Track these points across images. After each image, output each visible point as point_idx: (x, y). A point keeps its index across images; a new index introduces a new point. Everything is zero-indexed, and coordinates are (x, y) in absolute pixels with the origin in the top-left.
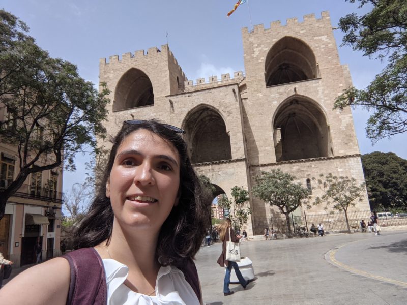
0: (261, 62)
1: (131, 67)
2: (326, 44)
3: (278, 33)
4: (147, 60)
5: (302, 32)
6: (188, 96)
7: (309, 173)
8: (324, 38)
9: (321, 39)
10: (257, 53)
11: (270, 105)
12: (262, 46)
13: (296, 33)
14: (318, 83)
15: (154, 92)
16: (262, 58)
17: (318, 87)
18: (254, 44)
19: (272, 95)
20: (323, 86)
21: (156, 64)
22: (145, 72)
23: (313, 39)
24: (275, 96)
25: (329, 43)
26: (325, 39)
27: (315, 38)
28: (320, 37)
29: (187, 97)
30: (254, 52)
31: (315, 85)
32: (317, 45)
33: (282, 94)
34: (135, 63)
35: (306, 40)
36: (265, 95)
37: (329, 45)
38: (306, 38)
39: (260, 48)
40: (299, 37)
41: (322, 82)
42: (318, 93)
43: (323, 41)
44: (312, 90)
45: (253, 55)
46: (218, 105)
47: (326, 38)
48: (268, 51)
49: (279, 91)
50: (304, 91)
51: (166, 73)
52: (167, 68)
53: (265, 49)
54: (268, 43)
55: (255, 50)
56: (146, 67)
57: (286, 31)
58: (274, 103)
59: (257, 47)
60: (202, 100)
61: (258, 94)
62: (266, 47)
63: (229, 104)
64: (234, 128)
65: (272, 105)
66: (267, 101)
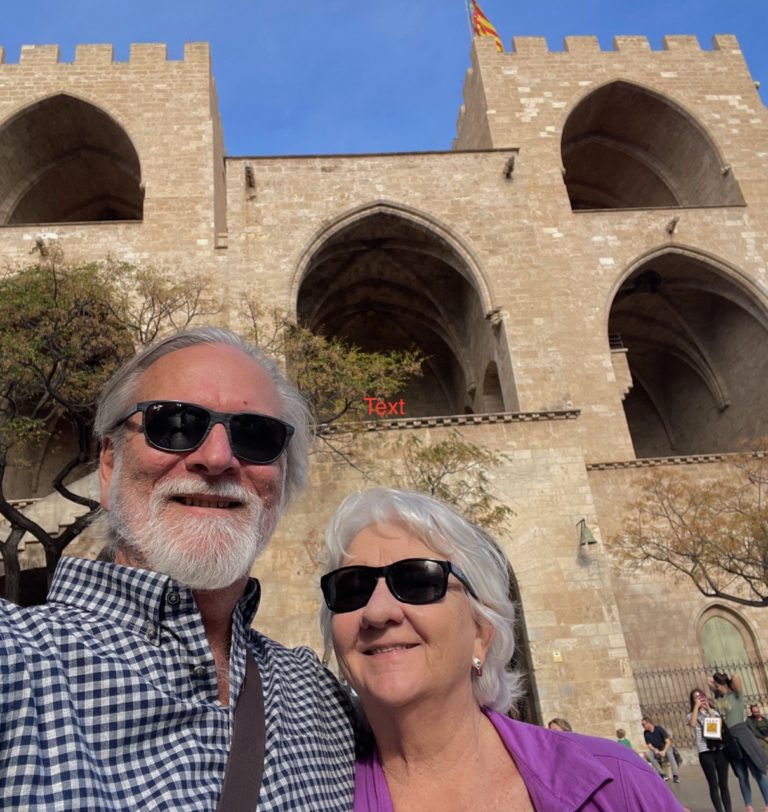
0: (546, 139)
1: (54, 91)
2: (745, 119)
3: (595, 67)
4: (124, 78)
5: (665, 75)
6: (324, 169)
8: (734, 100)
9: (726, 102)
10: (531, 112)
11: (594, 268)
12: (548, 94)
13: (648, 74)
14: (740, 218)
15: (147, 181)
16: (551, 129)
17: (742, 228)
18: (520, 85)
19: (596, 239)
20: (755, 228)
21: (162, 96)
22: (114, 112)
23: (703, 99)
24: (606, 242)
25: (751, 116)
26: (736, 103)
27: (709, 97)
28: (722, 97)
29: (320, 173)
30: (522, 106)
31: (729, 223)
32: (717, 116)
33: (626, 238)
34: (72, 79)
35: (681, 97)
36: (570, 235)
37: (752, 121)
38: (681, 92)
39: (541, 100)
40: (659, 89)
41: (752, 217)
42: (745, 249)
43: (734, 107)
44: (723, 236)
45: (517, 115)
46: (446, 212)
47: (740, 102)
48: (568, 111)
49: (616, 227)
50: (699, 238)
51: (200, 128)
52: (205, 112)
53: (557, 105)
54: (563, 88)
55: (523, 101)
56: (119, 96)
57: (617, 66)
58: (603, 261)
59: (530, 96)
60: (380, 188)
61: (547, 230)
62: (560, 100)
63: (492, 213)
64: (518, 296)
65: (599, 267)
66: (579, 255)
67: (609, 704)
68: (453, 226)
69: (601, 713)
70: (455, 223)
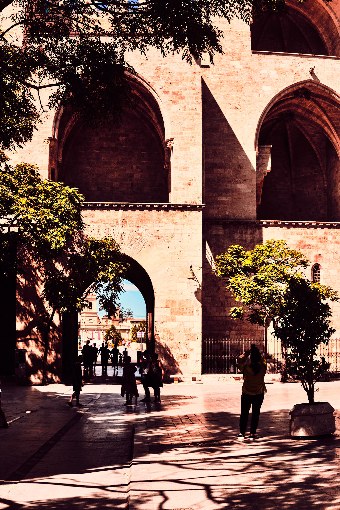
7: (320, 252)
11: (257, 92)
19: (264, 72)
33: (282, 73)
36: (246, 67)
46: (151, 74)
50: (328, 78)
58: (265, 87)
61: (232, 63)
63: (179, 77)
64: (184, 132)
65: (261, 92)
66: (250, 82)
67: (187, 352)
68: (154, 83)
69: (183, 356)
70: (155, 82)
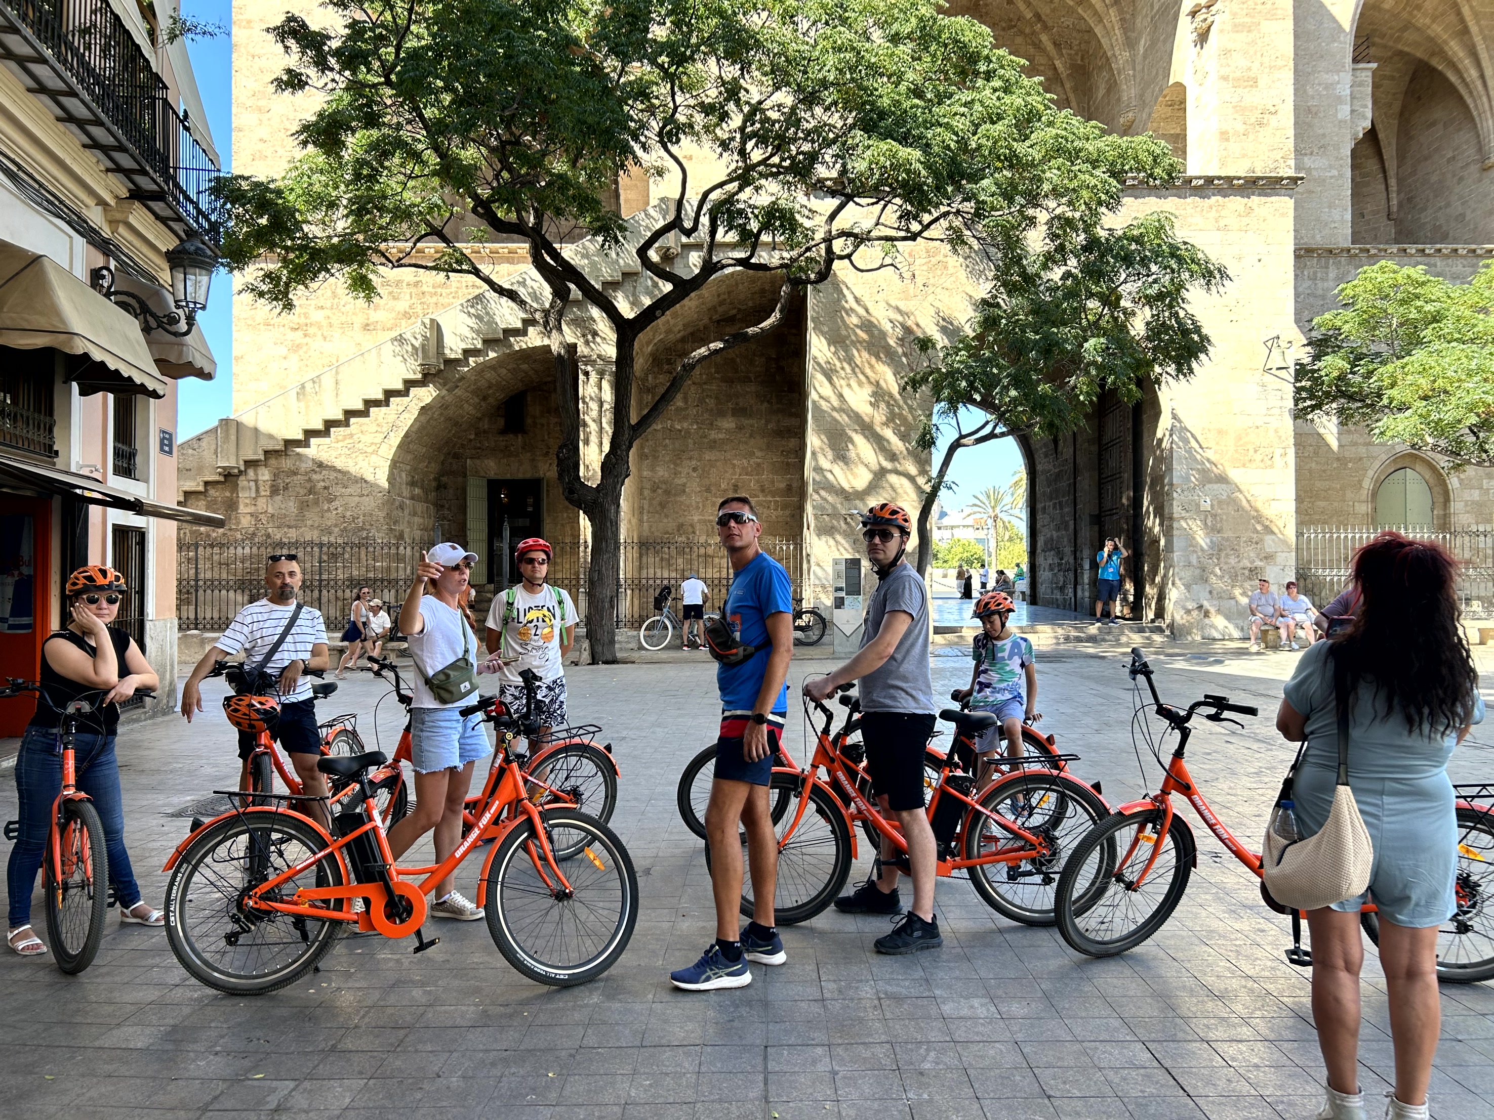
67: (1258, 563)
69: (1247, 572)
